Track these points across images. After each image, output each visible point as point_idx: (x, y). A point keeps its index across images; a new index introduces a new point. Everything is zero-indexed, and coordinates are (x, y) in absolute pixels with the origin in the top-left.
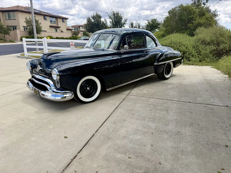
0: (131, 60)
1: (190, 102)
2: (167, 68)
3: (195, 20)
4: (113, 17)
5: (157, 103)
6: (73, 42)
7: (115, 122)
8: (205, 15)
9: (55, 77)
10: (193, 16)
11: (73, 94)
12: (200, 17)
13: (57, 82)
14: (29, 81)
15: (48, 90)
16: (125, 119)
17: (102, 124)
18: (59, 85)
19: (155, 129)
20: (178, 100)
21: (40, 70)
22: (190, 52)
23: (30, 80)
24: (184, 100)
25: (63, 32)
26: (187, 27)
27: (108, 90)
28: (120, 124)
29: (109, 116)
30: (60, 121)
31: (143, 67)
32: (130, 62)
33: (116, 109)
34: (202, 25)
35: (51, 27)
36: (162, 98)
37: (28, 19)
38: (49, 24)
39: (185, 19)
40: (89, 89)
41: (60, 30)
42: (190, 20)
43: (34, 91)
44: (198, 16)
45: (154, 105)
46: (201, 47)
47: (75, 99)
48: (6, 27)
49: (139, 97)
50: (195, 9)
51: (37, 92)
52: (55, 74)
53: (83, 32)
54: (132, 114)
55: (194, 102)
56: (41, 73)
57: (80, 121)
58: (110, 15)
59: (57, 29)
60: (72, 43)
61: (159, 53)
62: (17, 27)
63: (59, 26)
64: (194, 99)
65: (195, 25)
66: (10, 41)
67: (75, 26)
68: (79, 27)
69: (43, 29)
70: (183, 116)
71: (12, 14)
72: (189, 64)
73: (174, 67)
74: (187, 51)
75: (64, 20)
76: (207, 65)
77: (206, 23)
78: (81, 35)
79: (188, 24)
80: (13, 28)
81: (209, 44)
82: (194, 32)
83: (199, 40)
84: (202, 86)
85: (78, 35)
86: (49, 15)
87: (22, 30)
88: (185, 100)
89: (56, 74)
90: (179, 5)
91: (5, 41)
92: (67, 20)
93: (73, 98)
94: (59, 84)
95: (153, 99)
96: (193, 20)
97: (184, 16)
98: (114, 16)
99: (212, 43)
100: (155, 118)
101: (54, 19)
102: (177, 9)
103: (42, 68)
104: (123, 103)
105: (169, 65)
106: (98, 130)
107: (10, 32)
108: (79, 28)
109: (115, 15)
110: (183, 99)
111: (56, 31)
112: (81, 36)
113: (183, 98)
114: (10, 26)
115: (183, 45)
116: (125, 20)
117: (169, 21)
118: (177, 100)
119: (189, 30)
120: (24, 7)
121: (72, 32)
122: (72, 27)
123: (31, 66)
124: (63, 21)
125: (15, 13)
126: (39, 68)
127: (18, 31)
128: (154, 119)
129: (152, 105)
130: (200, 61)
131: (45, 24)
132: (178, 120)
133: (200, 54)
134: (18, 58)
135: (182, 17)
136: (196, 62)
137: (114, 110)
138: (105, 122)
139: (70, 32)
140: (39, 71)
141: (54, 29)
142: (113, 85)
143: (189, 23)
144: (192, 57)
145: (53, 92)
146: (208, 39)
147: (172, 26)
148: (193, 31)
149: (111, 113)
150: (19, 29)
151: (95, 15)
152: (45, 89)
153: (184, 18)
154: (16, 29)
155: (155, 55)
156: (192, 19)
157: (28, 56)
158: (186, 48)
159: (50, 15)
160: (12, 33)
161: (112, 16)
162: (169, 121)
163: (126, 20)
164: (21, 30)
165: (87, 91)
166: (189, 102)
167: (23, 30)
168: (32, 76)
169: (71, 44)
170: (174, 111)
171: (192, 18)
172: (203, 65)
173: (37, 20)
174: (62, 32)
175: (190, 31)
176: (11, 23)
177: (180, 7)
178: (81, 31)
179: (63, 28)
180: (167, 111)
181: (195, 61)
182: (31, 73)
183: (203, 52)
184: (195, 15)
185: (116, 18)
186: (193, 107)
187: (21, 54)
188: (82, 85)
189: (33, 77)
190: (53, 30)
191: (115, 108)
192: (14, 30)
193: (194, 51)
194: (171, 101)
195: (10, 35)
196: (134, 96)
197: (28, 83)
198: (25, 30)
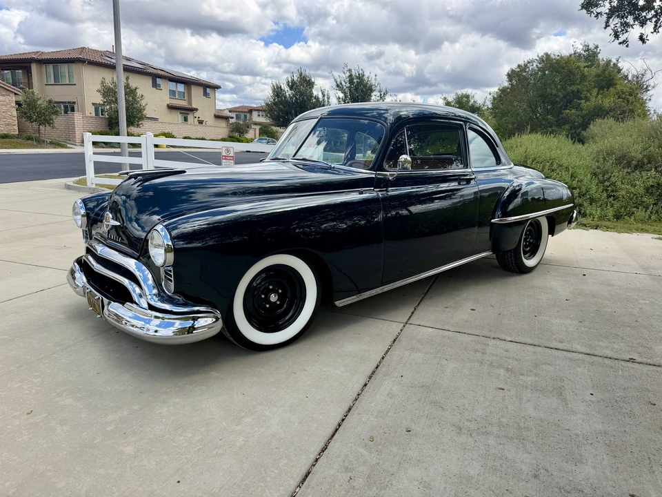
0: (406, 206)
1: (632, 360)
2: (529, 235)
3: (587, 99)
4: (348, 85)
5: (517, 360)
6: (231, 149)
7: (372, 439)
8: (615, 84)
9: (159, 255)
10: (579, 87)
11: (217, 319)
12: (599, 90)
13: (166, 273)
14: (76, 264)
15: (132, 301)
16: (413, 427)
17: (322, 445)
18: (172, 285)
19: (536, 476)
20: (591, 353)
21: (111, 229)
22: (584, 189)
23: (79, 261)
24: (608, 353)
25: (204, 123)
26: (562, 118)
27: (339, 303)
28: (394, 449)
29: (347, 408)
30: (164, 420)
31: (446, 232)
32: (404, 212)
33: (370, 378)
34: (608, 113)
35: (171, 108)
36: (529, 341)
37: (109, 84)
38: (167, 100)
39: (556, 96)
40: (278, 300)
41: (197, 119)
42: (572, 99)
43: (89, 299)
44: (595, 87)
45: (507, 370)
46: (617, 175)
47: (227, 334)
48: (45, 105)
49: (447, 333)
50: (585, 67)
51: (97, 306)
52: (159, 245)
53: (259, 127)
54: (435, 403)
55: (645, 360)
56: (113, 240)
57: (239, 428)
58: (338, 81)
59: (188, 114)
60: (228, 151)
61: (507, 187)
62: (76, 106)
63: (194, 106)
64: (641, 349)
65: (584, 112)
66: (54, 144)
67: (238, 108)
68: (251, 111)
69: (148, 112)
70: (628, 419)
71: (64, 68)
72: (585, 225)
73: (549, 234)
74: (575, 186)
75: (208, 90)
76: (643, 231)
77: (620, 107)
78: (255, 134)
79: (564, 110)
80: (66, 108)
81: (640, 166)
82: (584, 133)
83: (608, 154)
84: (651, 299)
85: (247, 132)
86: (167, 74)
87: (90, 115)
88: (612, 349)
89: (161, 243)
90: (538, 56)
91: (40, 143)
92: (217, 91)
93: (220, 333)
94: (171, 281)
95: (498, 342)
96: (580, 99)
97: (553, 86)
98: (351, 81)
99: (649, 162)
100: (522, 425)
101: (181, 88)
102: (533, 65)
103: (119, 224)
104: (396, 352)
105: (536, 225)
106: (308, 473)
107: (54, 117)
108: (248, 115)
109: (353, 79)
110: (604, 347)
111: (186, 119)
112: (255, 136)
113: (601, 344)
114: (56, 102)
115: (561, 166)
116: (381, 95)
117: (510, 101)
118: (584, 350)
119: (567, 127)
120: (101, 52)
121: (229, 125)
122: (230, 112)
123: (87, 215)
124: (206, 94)
125: (74, 67)
126: (110, 221)
127: (77, 116)
128: (519, 428)
129: (500, 366)
130: (618, 217)
131: (154, 100)
132: (612, 439)
133: (614, 196)
134: (67, 191)
135: (549, 90)
136: (604, 219)
137: (366, 385)
138: (333, 436)
139: (223, 124)
140: (109, 231)
141: (180, 116)
142: (357, 286)
143: (567, 106)
144: (591, 204)
145: (151, 308)
146: (636, 152)
147: (518, 114)
148: (580, 129)
149: (355, 395)
150: (83, 111)
151: (295, 79)
152: (123, 296)
153: (554, 92)
154: (73, 110)
155: (496, 193)
156: (577, 95)
157: (96, 185)
158: (572, 176)
159: (169, 75)
160: (59, 121)
161: (343, 83)
162: (581, 438)
163: (384, 94)
164: (88, 114)
165: (268, 306)
166: (628, 359)
167: (93, 114)
168: (87, 248)
169: (224, 154)
170: (588, 397)
171: (578, 91)
172: (630, 231)
173: (133, 87)
174: (201, 122)
175: (571, 129)
176: (59, 94)
177: (541, 60)
178: (256, 124)
179: (205, 112)
180: (560, 392)
181: (601, 218)
182: (87, 238)
183: (624, 189)
184: (587, 84)
185: (356, 89)
186: (649, 379)
187: (78, 178)
188: (254, 284)
189: (88, 251)
190: (178, 117)
191: (369, 374)
192: (66, 112)
193: (594, 188)
194: (565, 353)
195: (53, 127)
196: (430, 330)
197: (73, 272)
198: (97, 114)
